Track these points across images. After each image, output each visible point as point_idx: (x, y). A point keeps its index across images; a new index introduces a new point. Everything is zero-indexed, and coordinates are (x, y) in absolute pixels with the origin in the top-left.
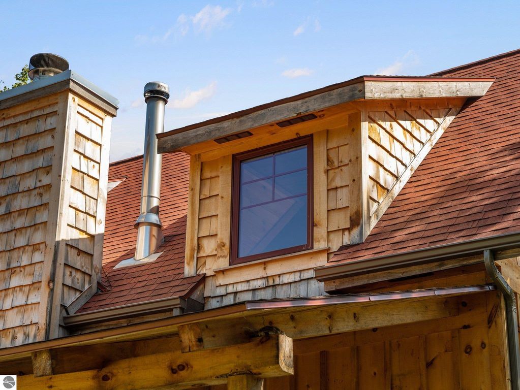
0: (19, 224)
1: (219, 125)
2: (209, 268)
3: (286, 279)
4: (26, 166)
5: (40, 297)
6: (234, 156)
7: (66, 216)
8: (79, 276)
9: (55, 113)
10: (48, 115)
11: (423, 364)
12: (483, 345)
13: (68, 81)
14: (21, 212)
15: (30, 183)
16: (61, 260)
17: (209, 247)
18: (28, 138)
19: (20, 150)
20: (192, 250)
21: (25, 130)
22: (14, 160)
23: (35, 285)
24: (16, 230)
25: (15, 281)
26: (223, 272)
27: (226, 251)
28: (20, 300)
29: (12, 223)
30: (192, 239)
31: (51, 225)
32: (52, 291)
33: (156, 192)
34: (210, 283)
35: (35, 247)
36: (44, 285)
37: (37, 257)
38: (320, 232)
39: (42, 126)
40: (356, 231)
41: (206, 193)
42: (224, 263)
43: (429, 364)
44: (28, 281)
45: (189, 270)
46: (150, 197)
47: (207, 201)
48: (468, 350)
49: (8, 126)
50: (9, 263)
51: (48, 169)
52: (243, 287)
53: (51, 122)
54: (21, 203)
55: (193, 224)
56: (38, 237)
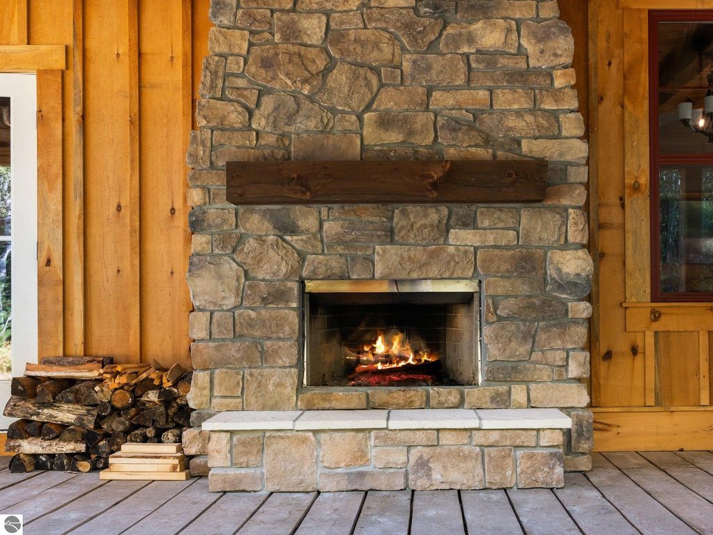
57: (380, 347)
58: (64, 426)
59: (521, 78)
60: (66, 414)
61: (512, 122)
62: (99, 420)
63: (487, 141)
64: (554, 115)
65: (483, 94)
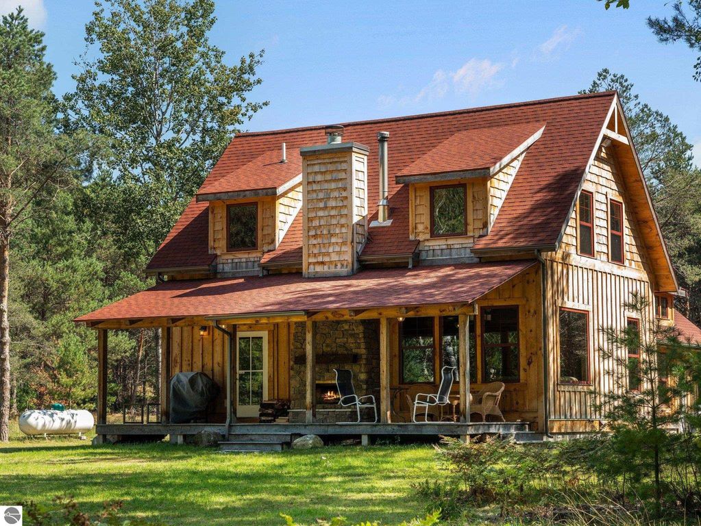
0: (333, 213)
1: (425, 177)
2: (421, 238)
3: (456, 246)
4: (333, 186)
5: (347, 249)
6: (431, 187)
7: (355, 211)
8: (360, 236)
9: (345, 162)
10: (341, 162)
11: (511, 287)
12: (534, 281)
13: (351, 148)
14: (333, 208)
15: (336, 194)
16: (355, 232)
17: (420, 228)
18: (332, 172)
19: (328, 177)
20: (413, 228)
21: (330, 167)
22: (326, 181)
23: (344, 243)
24: (331, 216)
25: (333, 240)
26: (428, 240)
27: (428, 231)
28: (337, 249)
29: (329, 212)
30: (412, 224)
31: (349, 216)
32: (353, 247)
33: (386, 190)
34: (421, 244)
35: (342, 226)
36: (349, 243)
37: (344, 230)
38: (470, 228)
39: (340, 167)
40: (485, 230)
41: (418, 202)
42: (428, 236)
43: (513, 286)
44: (340, 241)
45: (412, 237)
46: (384, 192)
47: (418, 207)
48: (528, 282)
49: (320, 163)
50: (329, 232)
51: (345, 189)
52: (438, 248)
53: (344, 166)
54: (332, 203)
55: (412, 216)
56: (343, 221)
57: (329, 394)
58: (270, 414)
59: (353, 335)
60: (270, 411)
61: (352, 345)
62: (276, 413)
63: (347, 349)
64: (359, 343)
65: (345, 339)
